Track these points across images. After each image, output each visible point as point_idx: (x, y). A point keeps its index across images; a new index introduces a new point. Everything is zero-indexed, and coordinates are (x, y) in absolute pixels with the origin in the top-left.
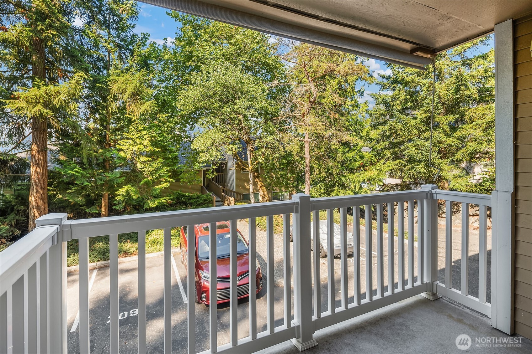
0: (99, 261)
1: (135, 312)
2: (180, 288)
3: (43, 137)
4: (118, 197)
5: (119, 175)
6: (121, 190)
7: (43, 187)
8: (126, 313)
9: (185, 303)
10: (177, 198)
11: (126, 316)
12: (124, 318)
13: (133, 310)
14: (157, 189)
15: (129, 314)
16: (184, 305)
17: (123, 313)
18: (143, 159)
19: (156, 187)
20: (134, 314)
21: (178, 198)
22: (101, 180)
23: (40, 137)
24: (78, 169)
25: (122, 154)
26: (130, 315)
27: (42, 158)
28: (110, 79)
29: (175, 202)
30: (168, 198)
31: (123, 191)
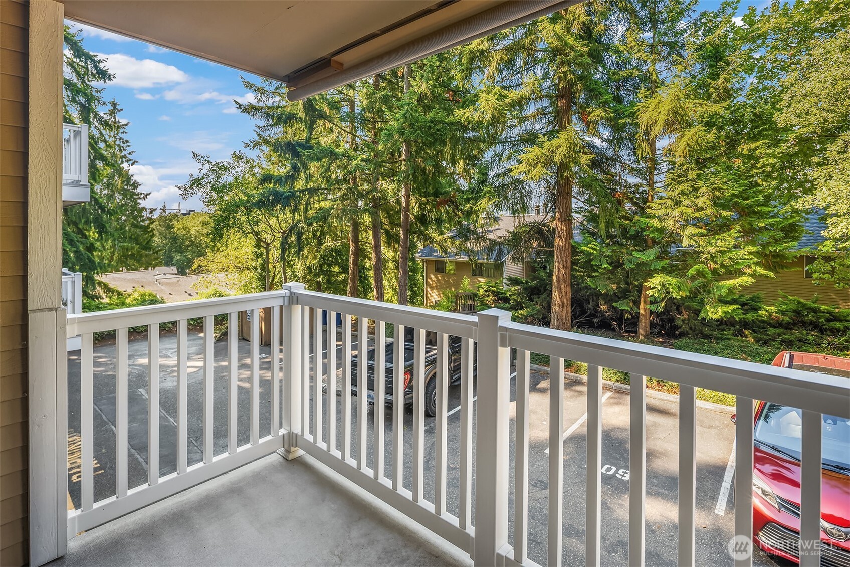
0: (618, 381)
1: (625, 475)
2: (724, 484)
3: (566, 203)
4: (650, 291)
5: (652, 256)
6: (652, 280)
7: (565, 265)
8: (614, 469)
9: (716, 512)
10: (795, 311)
11: (611, 473)
12: (608, 473)
13: (625, 471)
14: (723, 287)
15: (616, 472)
16: (712, 514)
17: (610, 466)
18: (690, 230)
19: (722, 283)
20: (623, 476)
21: (797, 313)
22: (631, 263)
23: (563, 203)
24: (595, 245)
25: (655, 223)
26: (617, 475)
27: (565, 229)
28: (639, 107)
29: (787, 319)
30: (772, 308)
31: (656, 281)
